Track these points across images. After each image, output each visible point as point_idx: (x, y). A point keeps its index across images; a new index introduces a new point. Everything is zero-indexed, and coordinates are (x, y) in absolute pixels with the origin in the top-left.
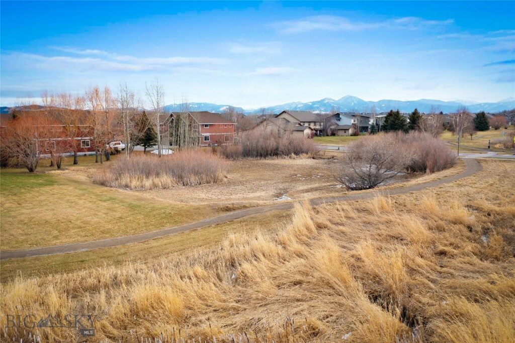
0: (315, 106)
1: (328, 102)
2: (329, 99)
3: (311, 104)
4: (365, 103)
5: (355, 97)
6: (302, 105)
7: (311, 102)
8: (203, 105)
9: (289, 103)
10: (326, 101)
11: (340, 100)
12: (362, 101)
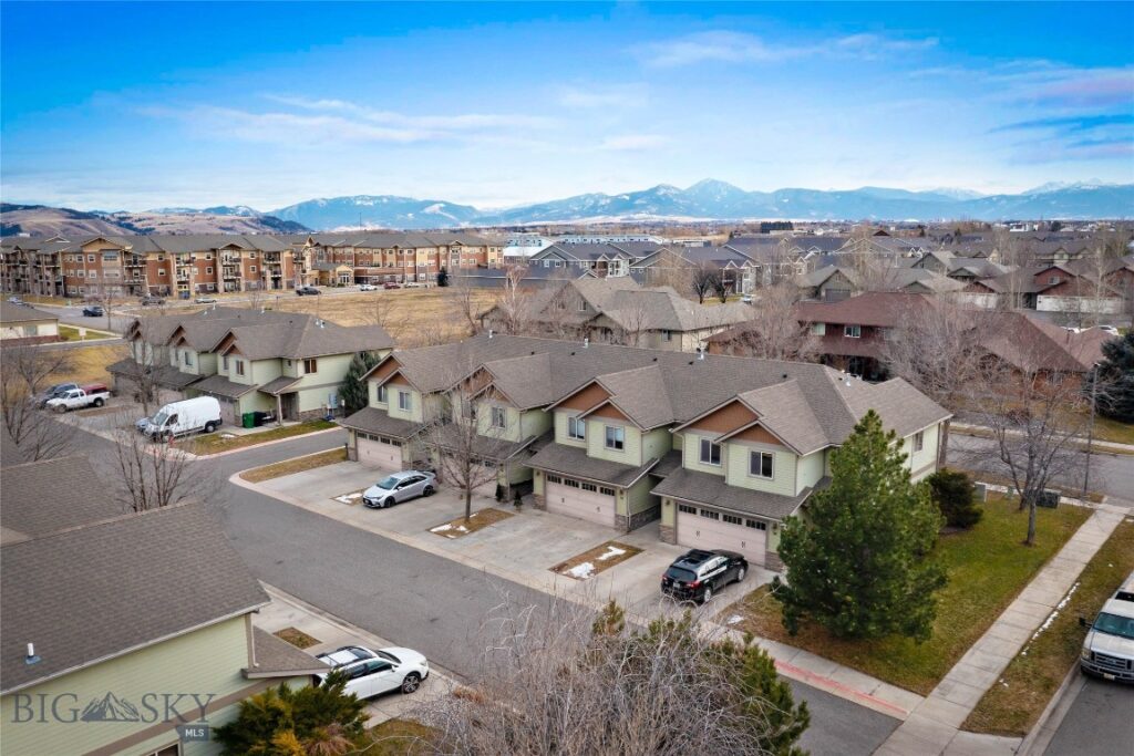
0: (637, 202)
1: (665, 195)
2: (668, 188)
3: (627, 198)
4: (746, 196)
5: (723, 184)
6: (608, 201)
7: (627, 195)
8: (385, 201)
9: (579, 197)
10: (661, 192)
11: (691, 188)
12: (740, 191)
